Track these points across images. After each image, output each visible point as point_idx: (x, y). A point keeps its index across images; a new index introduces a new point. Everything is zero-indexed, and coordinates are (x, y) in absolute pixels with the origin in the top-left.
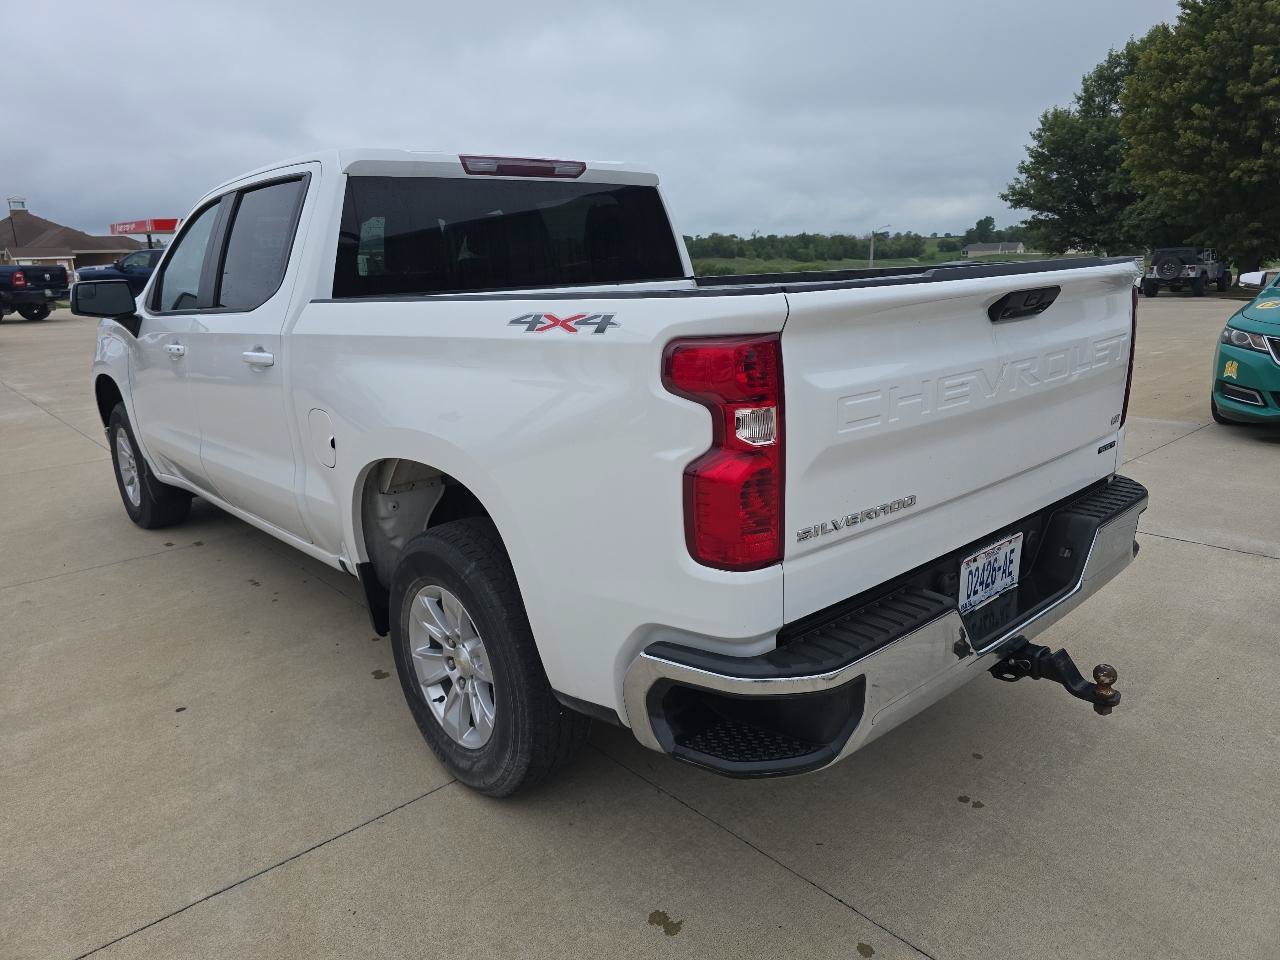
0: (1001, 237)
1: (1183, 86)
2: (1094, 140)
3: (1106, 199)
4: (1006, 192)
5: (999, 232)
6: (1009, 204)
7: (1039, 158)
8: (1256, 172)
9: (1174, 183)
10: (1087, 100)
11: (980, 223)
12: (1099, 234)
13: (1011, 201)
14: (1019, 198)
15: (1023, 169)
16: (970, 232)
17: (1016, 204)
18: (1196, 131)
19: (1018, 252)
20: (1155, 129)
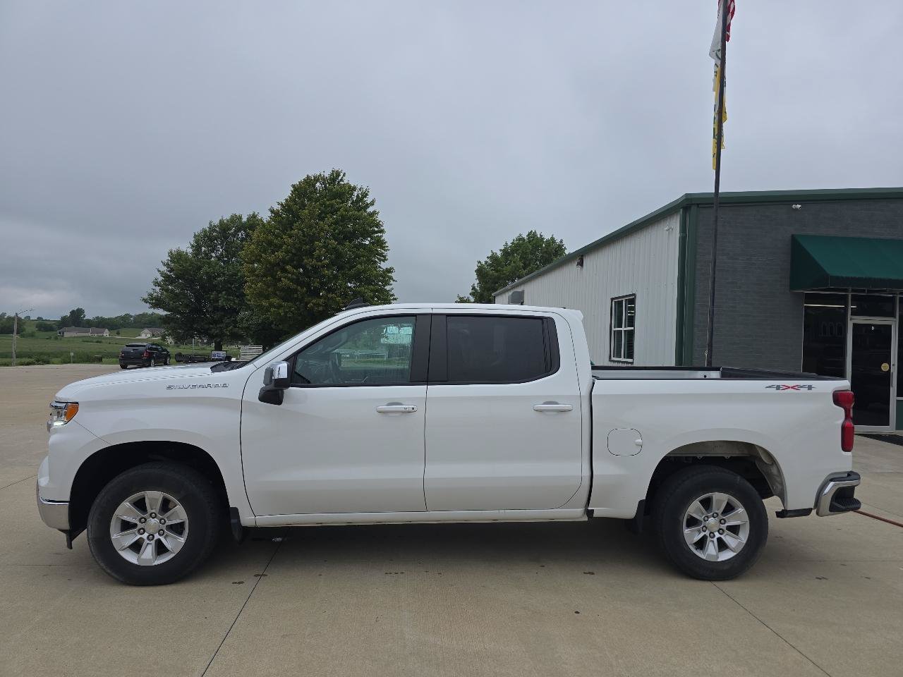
0: (89, 324)
1: (280, 254)
2: (207, 273)
3: (216, 309)
4: (146, 296)
5: (88, 320)
6: (148, 305)
7: (167, 278)
8: (321, 305)
9: (280, 306)
10: (197, 248)
11: (73, 312)
12: (213, 330)
13: (150, 303)
14: (156, 302)
15: (156, 283)
16: (64, 318)
17: (155, 306)
18: (289, 279)
19: (105, 335)
20: (265, 275)
